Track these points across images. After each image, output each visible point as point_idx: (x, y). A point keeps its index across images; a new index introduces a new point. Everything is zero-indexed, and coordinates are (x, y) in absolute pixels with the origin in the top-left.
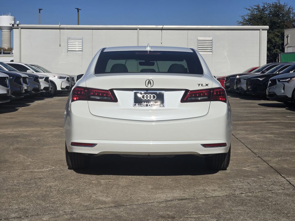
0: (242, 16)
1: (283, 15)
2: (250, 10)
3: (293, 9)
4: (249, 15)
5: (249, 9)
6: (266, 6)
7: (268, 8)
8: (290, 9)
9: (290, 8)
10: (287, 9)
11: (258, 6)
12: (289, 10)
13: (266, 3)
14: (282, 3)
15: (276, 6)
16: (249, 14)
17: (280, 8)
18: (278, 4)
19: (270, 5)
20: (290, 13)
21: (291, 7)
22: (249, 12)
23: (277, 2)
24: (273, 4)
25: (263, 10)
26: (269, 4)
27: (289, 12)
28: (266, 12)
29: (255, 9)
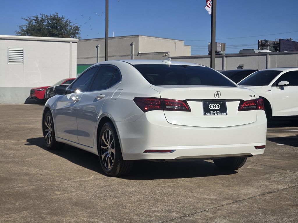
0: (20, 27)
1: (61, 27)
2: (28, 21)
3: (70, 23)
4: (27, 26)
5: (27, 20)
6: (44, 18)
7: (46, 19)
8: (67, 22)
9: (67, 21)
10: (65, 22)
11: (37, 18)
12: (66, 23)
13: (44, 15)
14: (60, 16)
15: (54, 19)
16: (26, 25)
17: (58, 21)
18: (56, 17)
19: (48, 17)
20: (68, 26)
21: (68, 20)
22: (28, 22)
23: (56, 14)
25: (41, 21)
26: (46, 15)
27: (66, 25)
28: (45, 24)
29: (33, 20)
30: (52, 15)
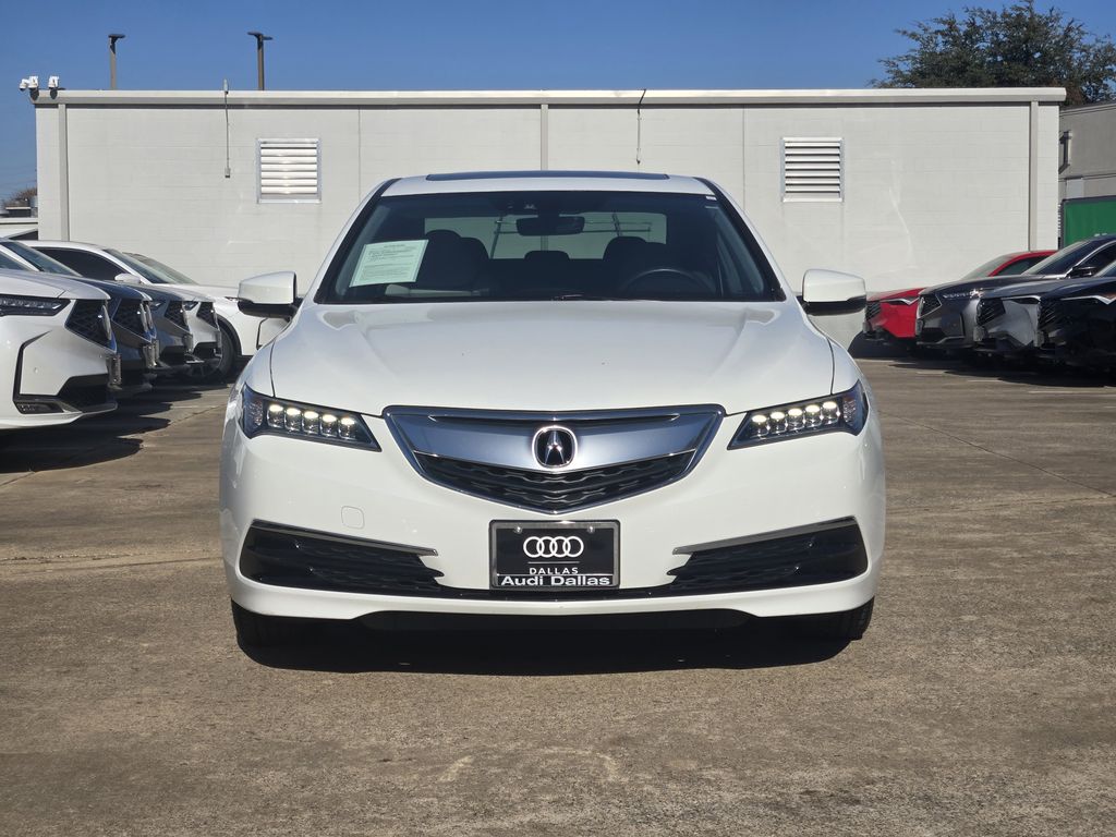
0: (888, 62)
1: (1045, 54)
2: (918, 39)
3: (1083, 33)
4: (914, 58)
5: (913, 35)
6: (979, 22)
7: (988, 28)
8: (1071, 34)
9: (1069, 29)
10: (1060, 31)
11: (951, 25)
12: (1066, 35)
13: (980, 10)
14: (1041, 9)
15: (1015, 22)
16: (913, 54)
17: (1034, 30)
18: (1027, 15)
19: (995, 18)
20: (1072, 47)
21: (1073, 25)
22: (917, 45)
23: (1023, 5)
24: (1005, 15)
25: (968, 35)
26: (989, 12)
27: (1066, 43)
28: (982, 45)
29: (937, 32)
30: (1010, 11)
